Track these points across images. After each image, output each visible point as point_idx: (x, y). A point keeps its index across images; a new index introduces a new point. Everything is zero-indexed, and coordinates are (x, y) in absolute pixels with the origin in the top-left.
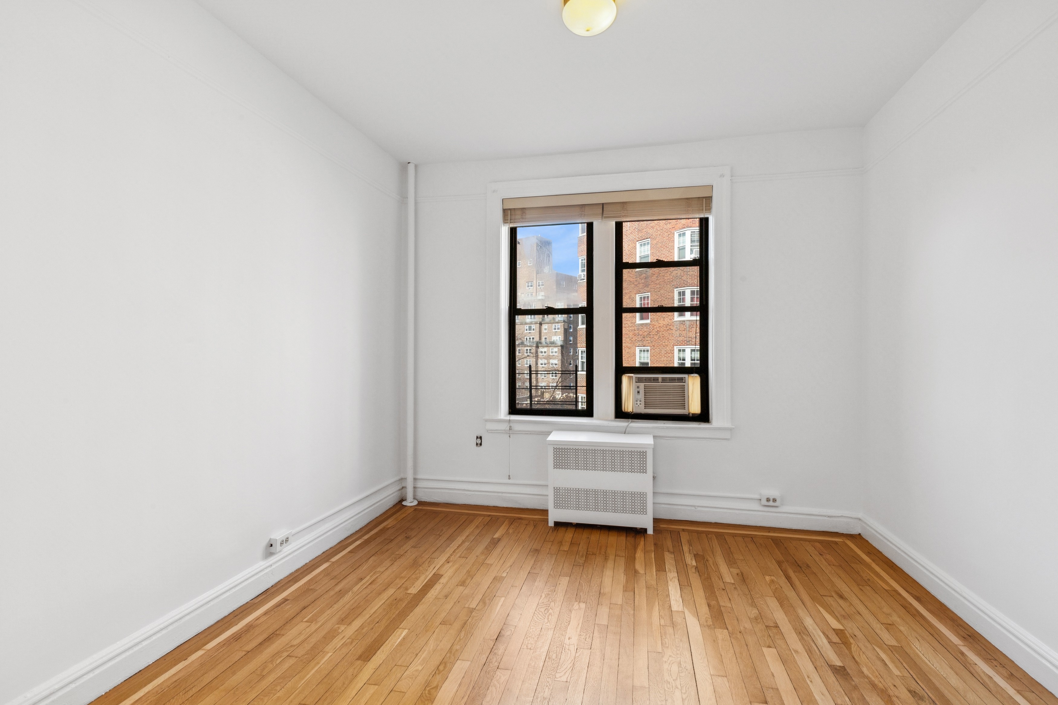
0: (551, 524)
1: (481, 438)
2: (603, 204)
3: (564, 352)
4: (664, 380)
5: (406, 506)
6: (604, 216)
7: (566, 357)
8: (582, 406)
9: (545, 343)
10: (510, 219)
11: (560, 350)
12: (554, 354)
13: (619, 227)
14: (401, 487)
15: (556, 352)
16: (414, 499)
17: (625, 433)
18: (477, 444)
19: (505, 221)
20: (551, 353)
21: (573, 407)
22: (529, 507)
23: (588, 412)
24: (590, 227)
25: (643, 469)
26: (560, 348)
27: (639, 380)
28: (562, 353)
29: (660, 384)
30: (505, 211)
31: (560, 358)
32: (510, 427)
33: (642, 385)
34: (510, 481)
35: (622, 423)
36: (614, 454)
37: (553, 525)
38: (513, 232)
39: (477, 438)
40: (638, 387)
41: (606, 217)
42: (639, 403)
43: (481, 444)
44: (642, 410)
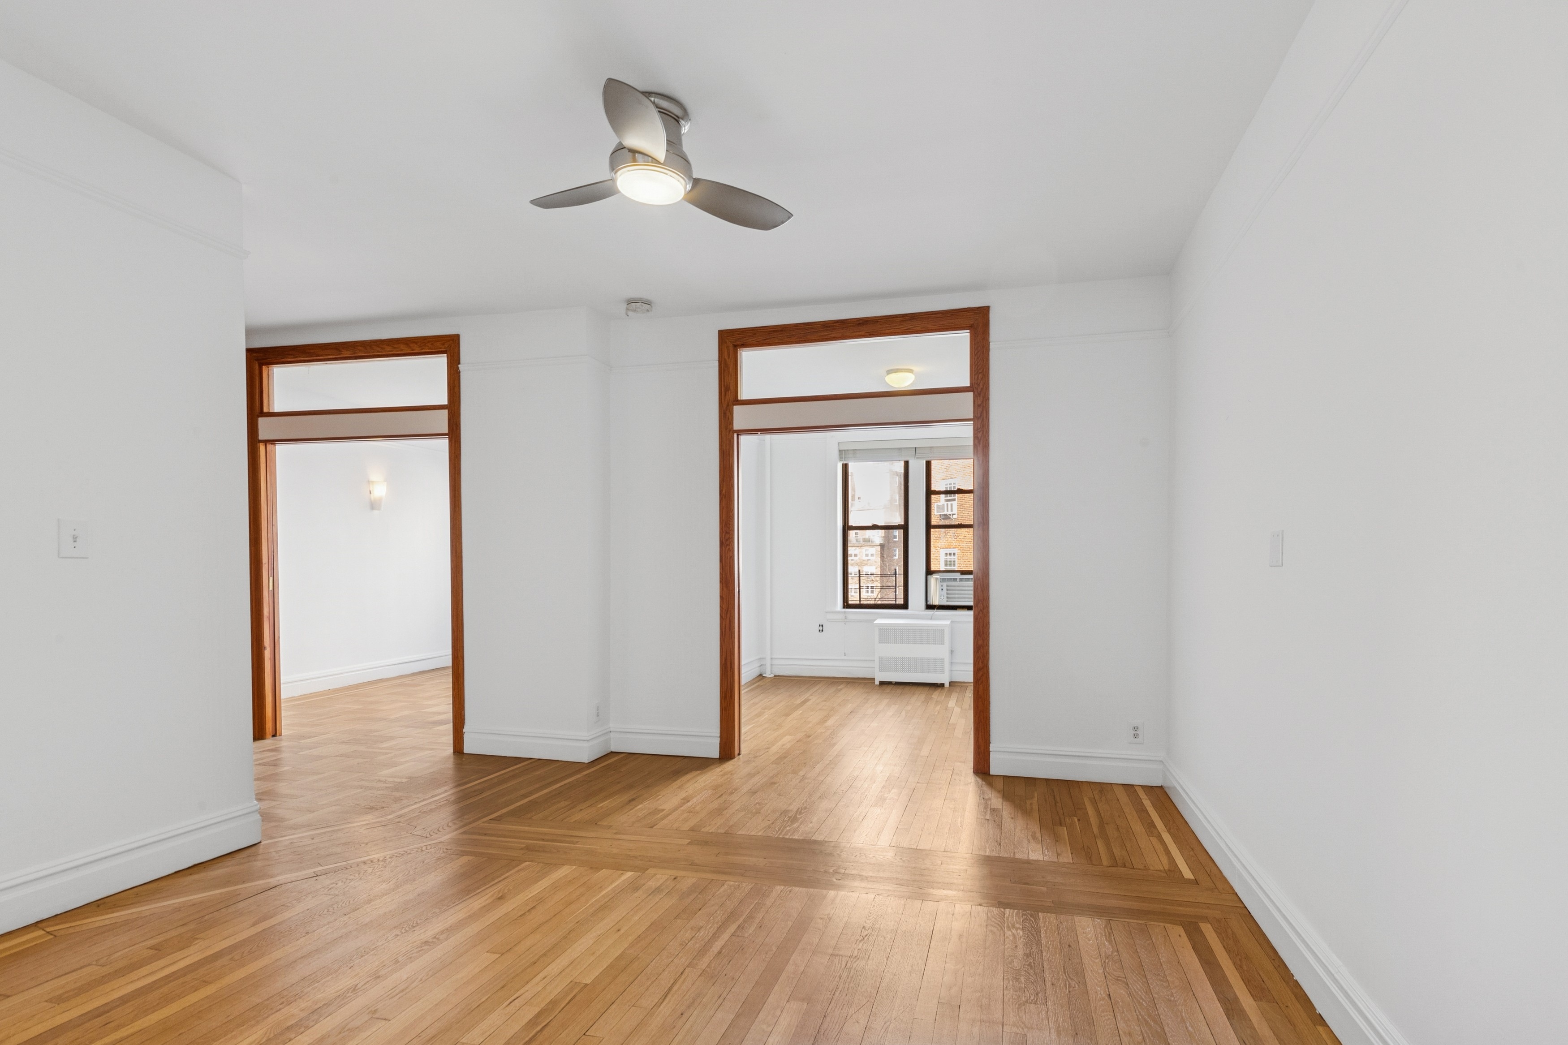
0: (877, 683)
1: (822, 626)
2: (916, 448)
3: (885, 556)
4: (961, 580)
5: (766, 677)
6: (916, 456)
7: (888, 562)
8: (901, 601)
9: (855, 540)
10: (845, 458)
11: (879, 553)
12: (870, 557)
13: (928, 464)
14: (760, 665)
15: (872, 555)
16: (771, 673)
17: (931, 619)
18: (819, 631)
19: (841, 459)
20: (866, 556)
21: (893, 602)
22: (860, 677)
23: (905, 606)
24: (907, 464)
25: (942, 642)
26: (879, 548)
27: (943, 580)
28: (882, 557)
29: (958, 583)
30: (840, 451)
31: (879, 564)
32: (845, 616)
33: (945, 584)
34: (845, 658)
35: (930, 612)
36: (922, 632)
37: (878, 684)
38: (845, 467)
39: (820, 626)
40: (942, 586)
41: (917, 458)
42: (942, 597)
43: (822, 631)
44: (945, 603)
